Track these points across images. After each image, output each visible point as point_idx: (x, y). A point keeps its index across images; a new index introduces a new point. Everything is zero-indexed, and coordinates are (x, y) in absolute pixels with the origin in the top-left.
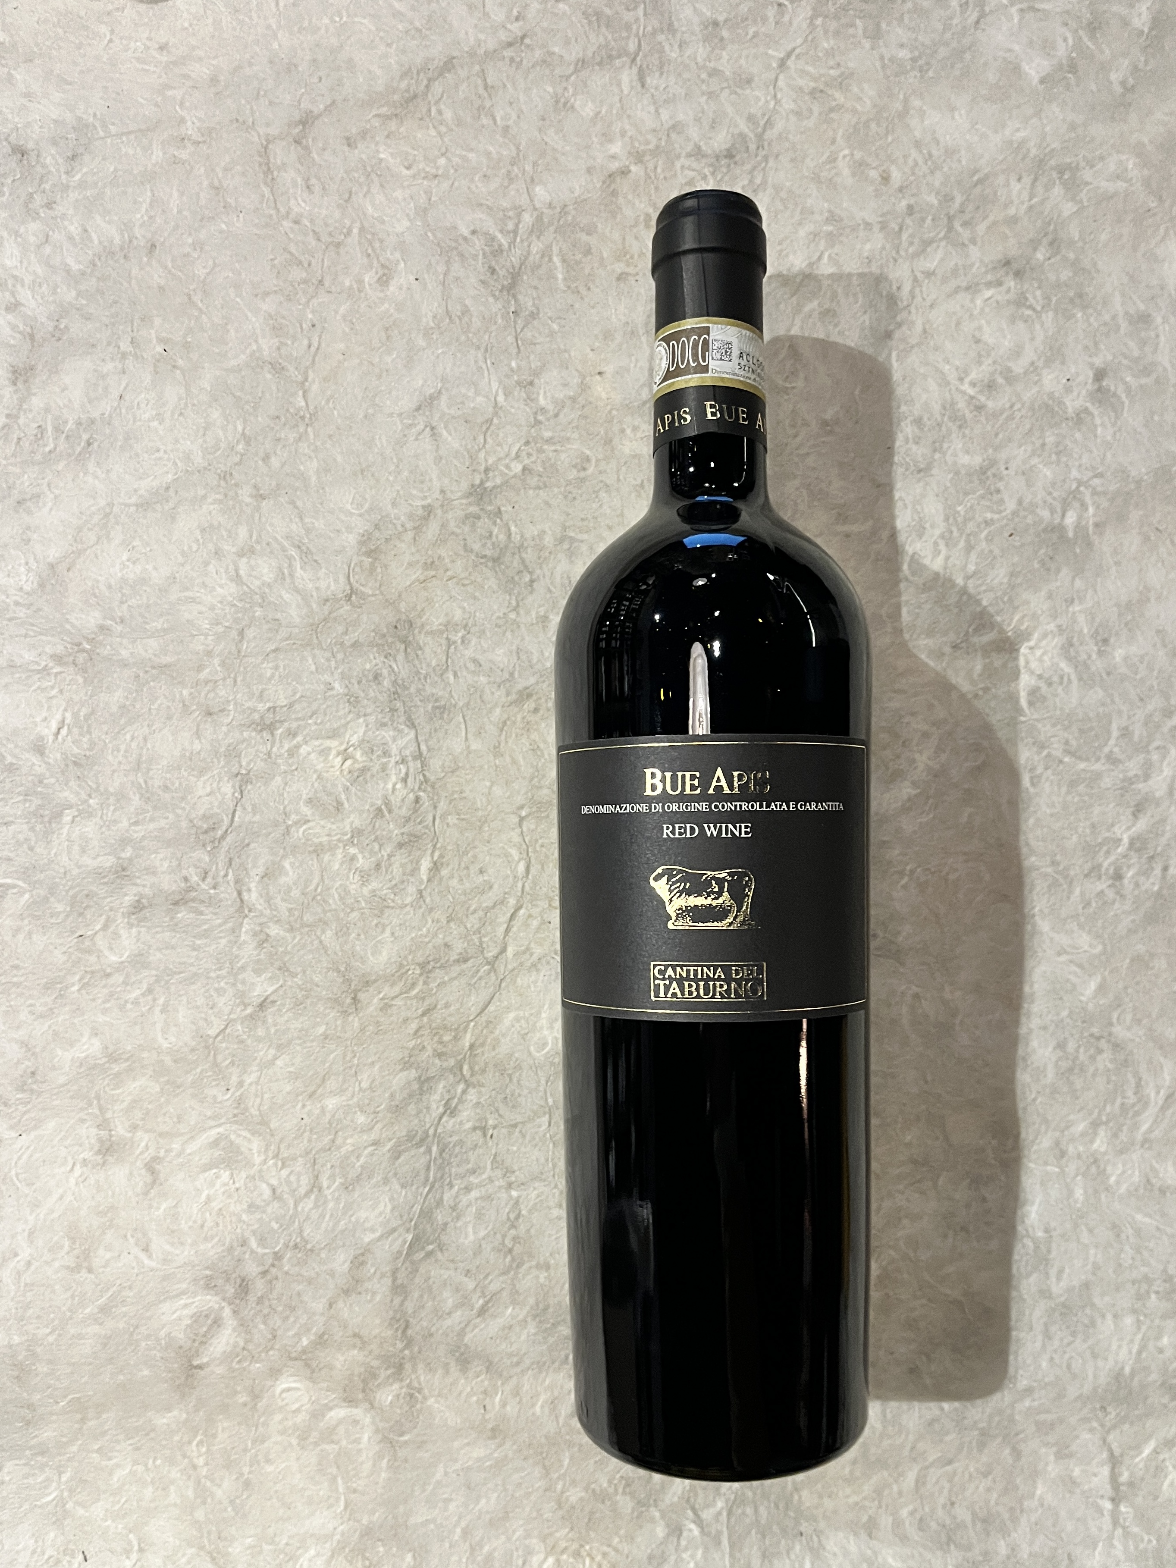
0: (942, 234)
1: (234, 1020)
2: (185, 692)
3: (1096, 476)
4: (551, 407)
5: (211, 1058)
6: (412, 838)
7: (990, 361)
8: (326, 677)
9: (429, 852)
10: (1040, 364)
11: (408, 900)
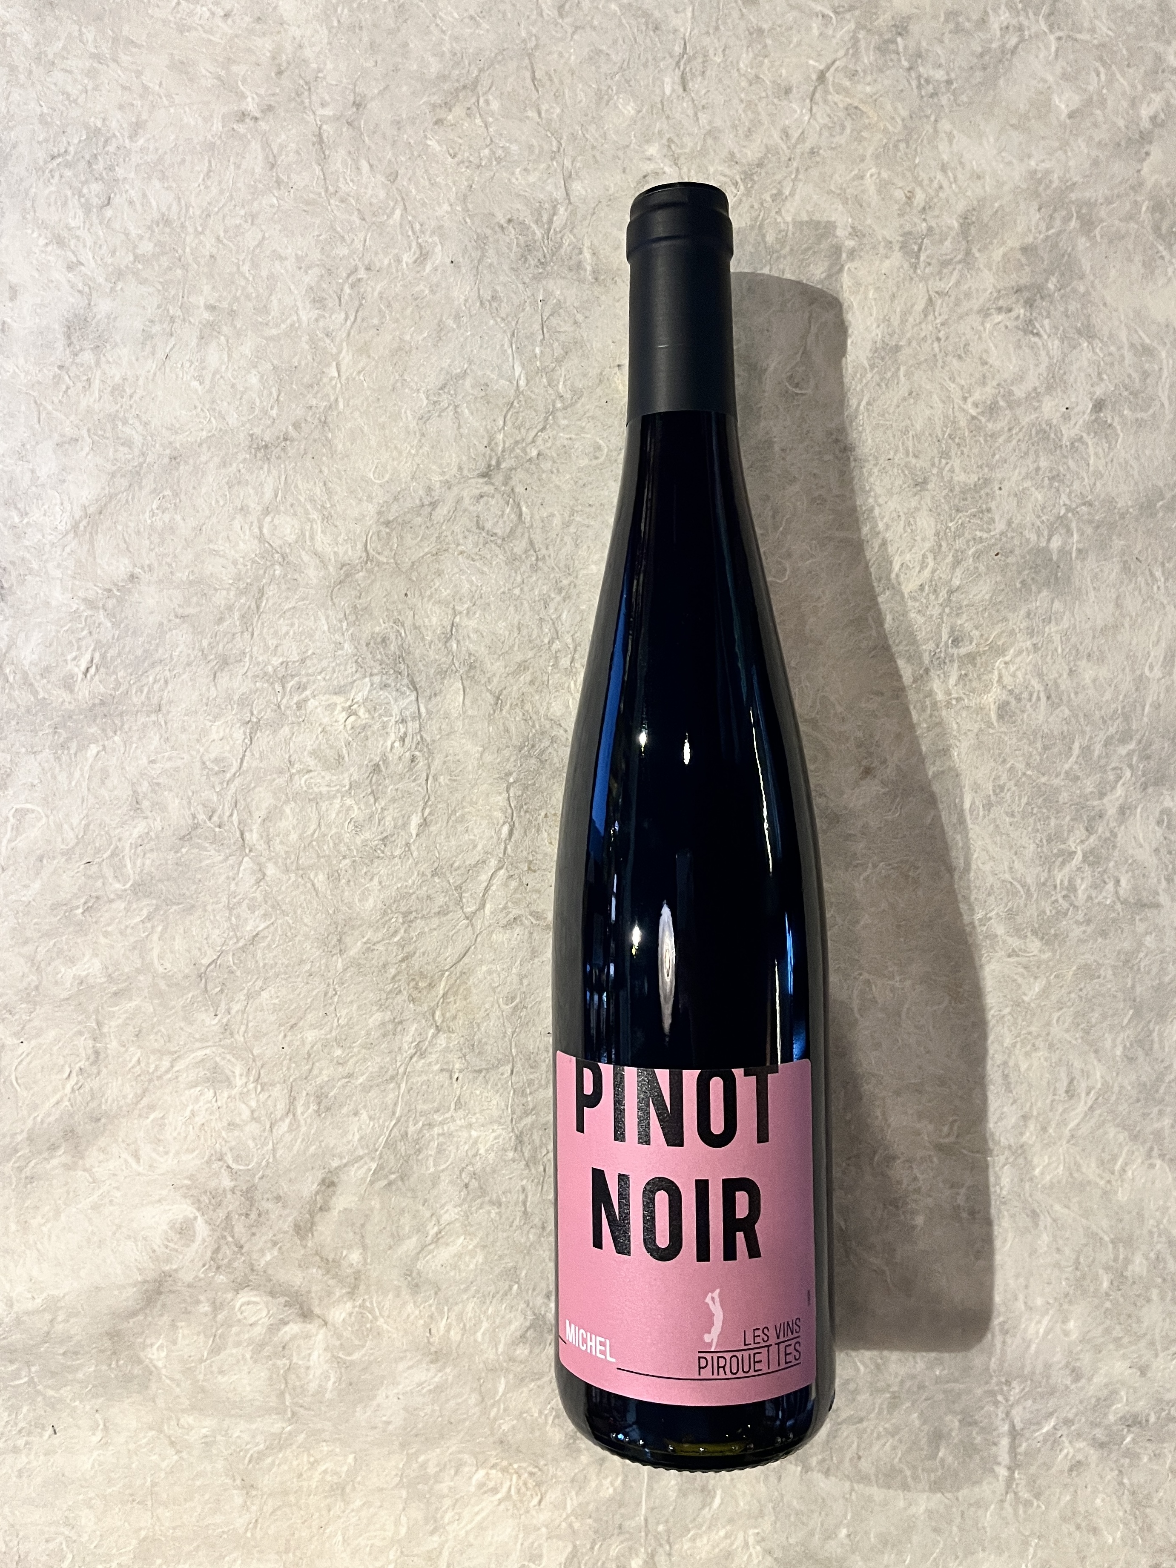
0: (960, 257)
1: (227, 952)
2: (205, 643)
3: (1084, 504)
4: (568, 396)
5: (202, 985)
6: (406, 795)
7: (995, 383)
8: (338, 637)
9: (420, 809)
10: (1042, 390)
11: (397, 853)
